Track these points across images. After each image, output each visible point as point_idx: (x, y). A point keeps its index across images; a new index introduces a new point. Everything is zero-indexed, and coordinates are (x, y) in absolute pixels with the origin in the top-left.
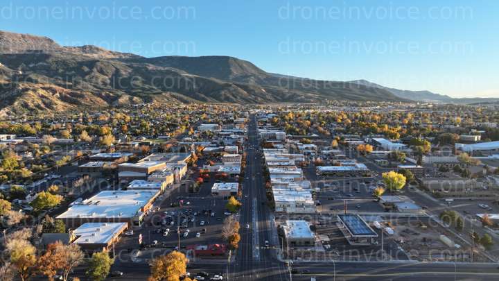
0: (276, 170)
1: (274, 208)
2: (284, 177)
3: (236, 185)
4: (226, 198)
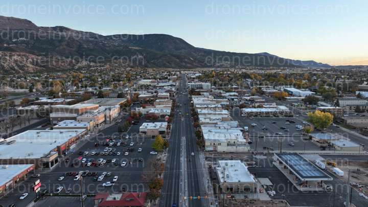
3: (165, 124)
4: (153, 137)
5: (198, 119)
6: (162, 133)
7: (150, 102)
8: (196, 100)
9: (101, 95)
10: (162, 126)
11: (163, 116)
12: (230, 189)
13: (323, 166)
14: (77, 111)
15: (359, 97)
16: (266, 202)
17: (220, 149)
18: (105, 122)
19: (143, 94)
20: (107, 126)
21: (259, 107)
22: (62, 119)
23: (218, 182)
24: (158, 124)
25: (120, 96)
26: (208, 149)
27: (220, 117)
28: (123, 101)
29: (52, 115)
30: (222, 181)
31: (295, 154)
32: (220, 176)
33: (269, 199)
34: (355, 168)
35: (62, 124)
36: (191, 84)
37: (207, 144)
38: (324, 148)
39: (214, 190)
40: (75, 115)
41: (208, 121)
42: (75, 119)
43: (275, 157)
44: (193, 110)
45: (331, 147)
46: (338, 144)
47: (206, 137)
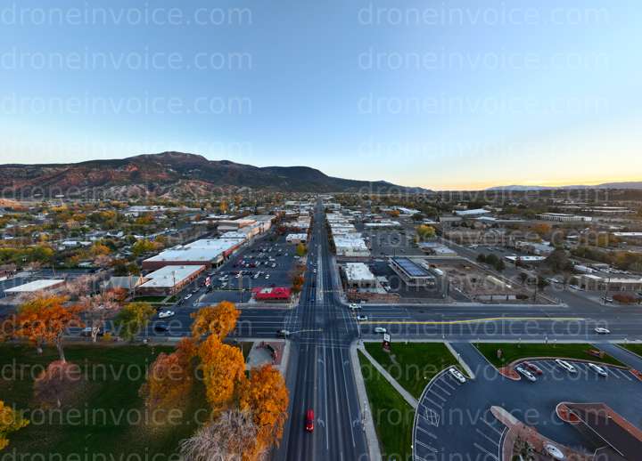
0: (336, 225)
1: (335, 252)
2: (342, 230)
3: (306, 235)
4: (297, 245)
5: (330, 231)
6: (303, 242)
7: (294, 218)
8: (330, 217)
9: (256, 213)
10: (303, 236)
11: (304, 229)
12: (356, 285)
13: (427, 267)
14: (238, 225)
15: (455, 215)
16: (383, 295)
17: (348, 254)
18: (259, 233)
19: (289, 212)
20: (261, 236)
21: (378, 222)
22: (227, 231)
23: (346, 279)
24: (301, 235)
25: (271, 214)
26: (338, 254)
27: (347, 230)
28: (273, 217)
29: (219, 228)
30: (349, 278)
31: (405, 258)
32: (348, 275)
33: (385, 292)
34: (451, 269)
35: (226, 235)
36: (325, 205)
37: (338, 250)
38: (428, 254)
39: (343, 285)
40: (236, 228)
41: (338, 232)
42: (236, 230)
43: (391, 261)
44: (327, 224)
45: (433, 253)
46: (439, 250)
47: (337, 245)
